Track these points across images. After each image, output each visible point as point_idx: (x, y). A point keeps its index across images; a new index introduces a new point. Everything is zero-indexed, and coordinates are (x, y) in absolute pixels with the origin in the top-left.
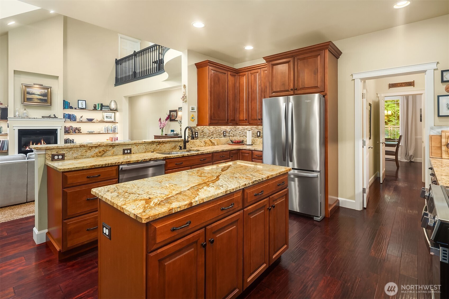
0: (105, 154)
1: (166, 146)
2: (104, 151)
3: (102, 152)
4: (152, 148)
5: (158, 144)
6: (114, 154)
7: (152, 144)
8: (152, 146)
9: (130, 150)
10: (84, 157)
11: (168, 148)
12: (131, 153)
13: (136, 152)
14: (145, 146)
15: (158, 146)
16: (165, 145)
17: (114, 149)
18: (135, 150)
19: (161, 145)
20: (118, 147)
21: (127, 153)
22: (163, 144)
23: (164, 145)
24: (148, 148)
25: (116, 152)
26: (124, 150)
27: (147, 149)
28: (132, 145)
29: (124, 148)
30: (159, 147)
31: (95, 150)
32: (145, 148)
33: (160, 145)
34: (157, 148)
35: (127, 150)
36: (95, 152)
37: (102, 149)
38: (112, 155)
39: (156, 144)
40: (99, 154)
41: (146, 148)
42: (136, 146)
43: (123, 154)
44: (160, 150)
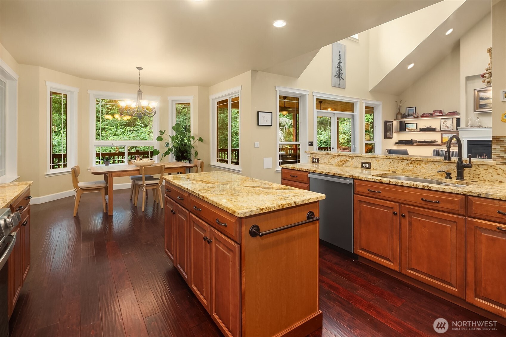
0: (345, 165)
1: (426, 168)
2: (344, 161)
3: (343, 162)
4: (400, 167)
5: (410, 162)
6: (353, 166)
7: (399, 160)
8: (400, 164)
9: (369, 164)
10: (330, 163)
11: (431, 172)
12: (370, 169)
13: (376, 168)
14: (389, 162)
15: (411, 165)
16: (424, 166)
17: (353, 160)
18: (375, 166)
19: (416, 165)
20: (356, 159)
21: (366, 168)
22: (419, 163)
23: (422, 165)
24: (394, 166)
25: (355, 164)
26: (363, 163)
27: (392, 167)
28: (372, 159)
29: (363, 161)
30: (413, 167)
31: (337, 159)
32: (389, 165)
33: (414, 165)
34: (409, 168)
35: (366, 163)
36: (337, 161)
37: (343, 159)
38: (351, 166)
39: (406, 162)
40: (341, 164)
41: (391, 165)
42: (377, 160)
43: (362, 168)
44: (414, 172)
